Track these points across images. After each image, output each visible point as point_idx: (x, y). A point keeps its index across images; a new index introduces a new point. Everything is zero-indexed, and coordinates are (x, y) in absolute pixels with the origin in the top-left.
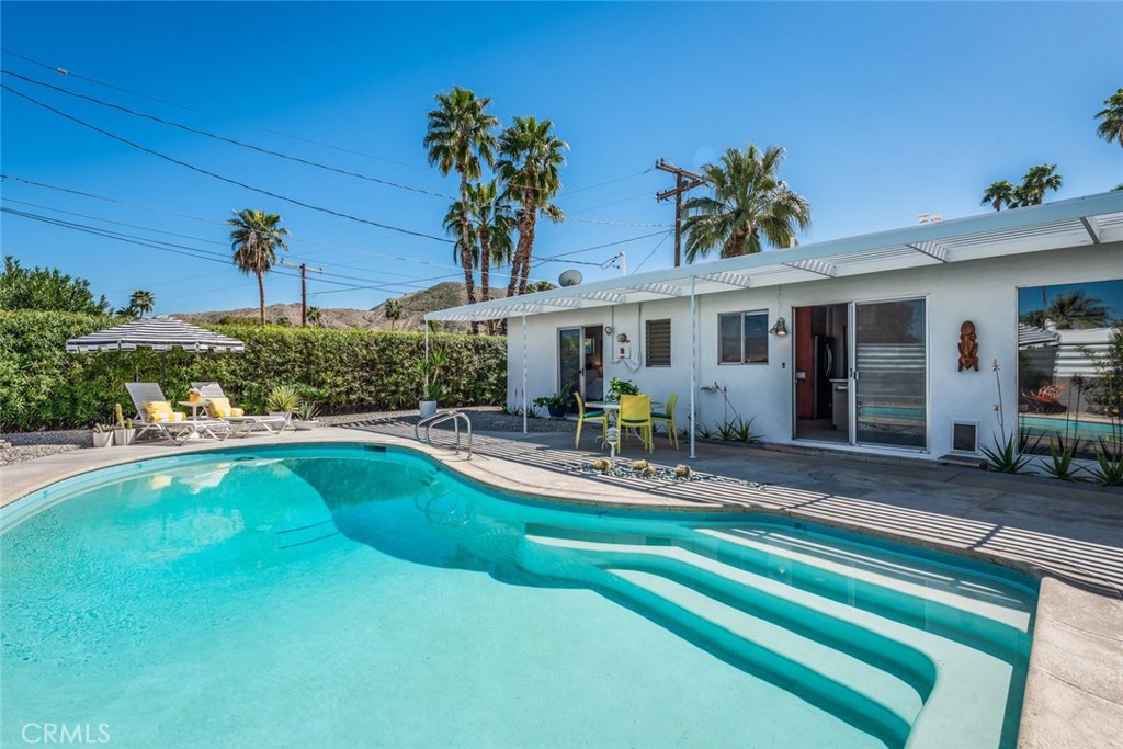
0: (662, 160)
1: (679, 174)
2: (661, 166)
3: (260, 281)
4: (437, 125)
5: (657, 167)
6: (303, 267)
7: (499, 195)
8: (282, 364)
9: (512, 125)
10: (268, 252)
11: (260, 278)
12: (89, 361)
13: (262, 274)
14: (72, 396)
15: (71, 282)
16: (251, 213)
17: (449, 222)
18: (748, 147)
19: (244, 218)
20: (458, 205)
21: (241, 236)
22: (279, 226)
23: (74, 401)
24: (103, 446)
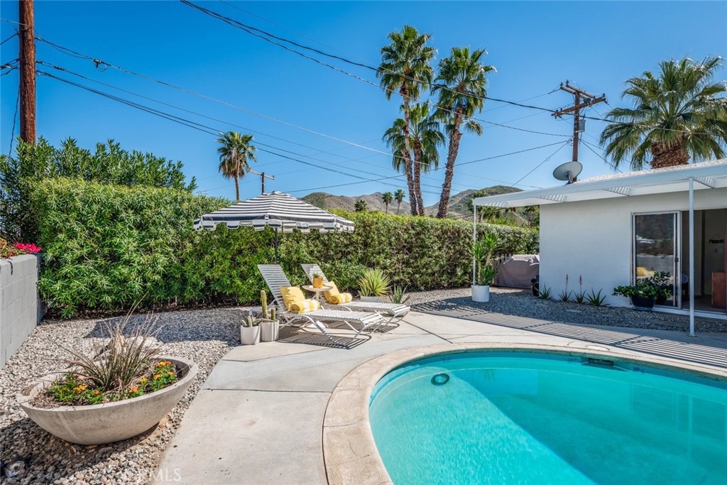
0: (567, 82)
1: (577, 93)
2: (565, 87)
3: (237, 184)
4: (388, 57)
5: (562, 88)
6: (263, 175)
7: (431, 114)
8: (346, 246)
9: (448, 55)
10: (244, 163)
11: (236, 181)
12: (197, 240)
13: (238, 178)
14: (182, 275)
15: (166, 164)
16: (232, 134)
17: (388, 137)
18: (682, 59)
19: (227, 138)
20: (399, 122)
21: (226, 151)
22: (250, 143)
23: (184, 281)
24: (253, 344)
